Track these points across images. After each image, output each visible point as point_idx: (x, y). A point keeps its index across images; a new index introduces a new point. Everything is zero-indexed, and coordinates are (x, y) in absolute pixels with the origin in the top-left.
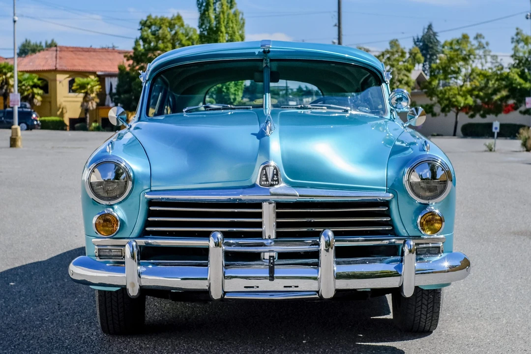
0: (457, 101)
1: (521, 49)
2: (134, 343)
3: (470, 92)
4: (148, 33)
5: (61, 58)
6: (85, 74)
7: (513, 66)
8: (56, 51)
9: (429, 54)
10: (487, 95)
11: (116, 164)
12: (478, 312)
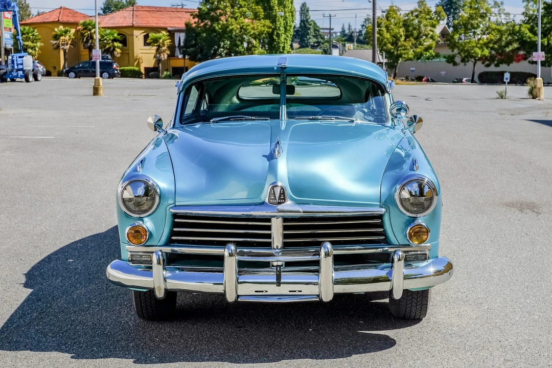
0: (475, 52)
1: (531, 8)
2: (165, 330)
3: (486, 45)
5: (137, 16)
6: (157, 30)
7: (524, 22)
8: (133, 10)
9: (453, 8)
10: (500, 47)
11: (145, 183)
12: (464, 295)
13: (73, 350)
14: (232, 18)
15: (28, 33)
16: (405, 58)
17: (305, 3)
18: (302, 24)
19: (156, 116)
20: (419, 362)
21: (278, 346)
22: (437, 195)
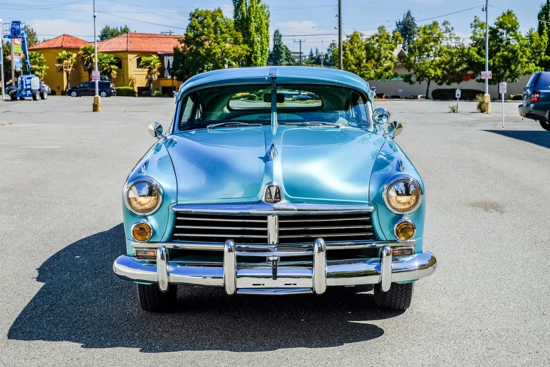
0: (429, 73)
1: (478, 33)
2: (167, 321)
3: (439, 66)
4: (196, 22)
5: (130, 41)
6: (148, 54)
7: (472, 45)
8: (128, 36)
9: (408, 34)
10: (451, 67)
11: (149, 183)
12: (442, 288)
13: (82, 340)
14: (215, 42)
15: (35, 57)
16: (367, 77)
17: (278, 30)
18: (276, 49)
19: (156, 123)
20: (407, 350)
21: (274, 335)
22: (422, 194)
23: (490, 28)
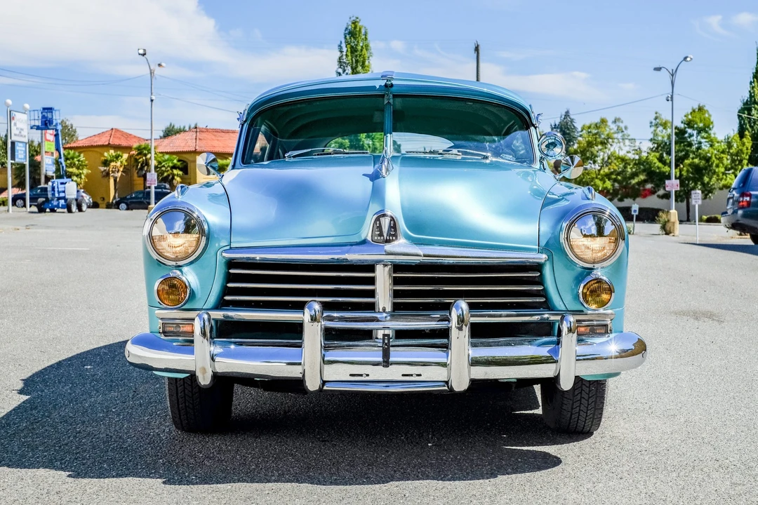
1: (660, 133)
2: (213, 444)
3: (608, 176)
5: (200, 139)
7: (652, 149)
8: (196, 132)
10: (625, 179)
11: (187, 214)
12: (647, 407)
13: (71, 467)
15: (73, 158)
20: (601, 485)
21: (383, 464)
22: (623, 238)
23: (676, 128)
